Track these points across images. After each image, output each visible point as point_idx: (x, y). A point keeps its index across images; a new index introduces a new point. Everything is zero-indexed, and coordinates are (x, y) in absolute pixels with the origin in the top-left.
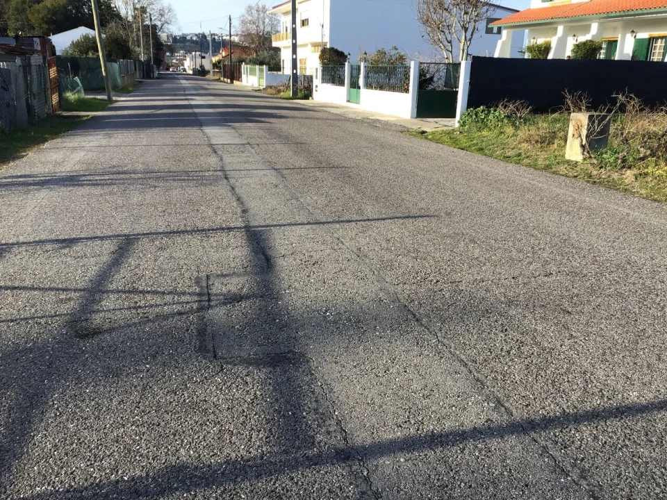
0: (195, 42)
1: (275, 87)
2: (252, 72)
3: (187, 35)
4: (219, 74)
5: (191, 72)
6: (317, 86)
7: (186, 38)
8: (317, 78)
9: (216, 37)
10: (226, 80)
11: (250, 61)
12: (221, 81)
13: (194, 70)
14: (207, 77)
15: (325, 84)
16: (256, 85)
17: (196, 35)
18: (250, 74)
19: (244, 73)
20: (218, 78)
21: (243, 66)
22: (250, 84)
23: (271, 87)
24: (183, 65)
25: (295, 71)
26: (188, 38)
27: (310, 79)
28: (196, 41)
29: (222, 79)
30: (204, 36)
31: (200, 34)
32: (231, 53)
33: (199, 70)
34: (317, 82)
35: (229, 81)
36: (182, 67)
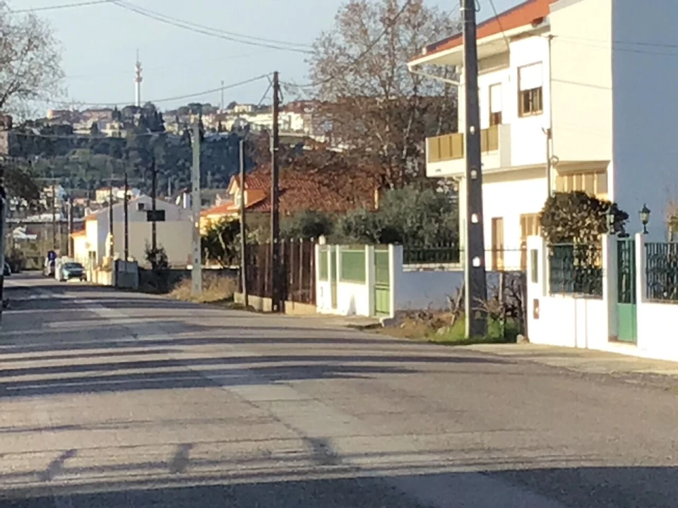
0: (116, 147)
1: (423, 315)
2: (352, 271)
3: (78, 117)
4: (227, 281)
5: (105, 279)
6: (536, 303)
7: (70, 130)
8: (535, 279)
9: (207, 120)
10: (254, 300)
11: (348, 229)
12: (238, 307)
13: (119, 269)
14: (178, 293)
15: (558, 297)
16: (363, 310)
17: (117, 114)
18: (345, 277)
19: (324, 275)
20: (221, 295)
21: (321, 249)
22: (343, 310)
23: (409, 314)
24: (68, 249)
25: (477, 262)
26: (82, 129)
27: (517, 283)
28: (117, 140)
29: (240, 298)
30: (151, 118)
31: (134, 109)
32: (279, 193)
33: (141, 269)
34: (536, 290)
35: (267, 302)
36: (65, 259)
